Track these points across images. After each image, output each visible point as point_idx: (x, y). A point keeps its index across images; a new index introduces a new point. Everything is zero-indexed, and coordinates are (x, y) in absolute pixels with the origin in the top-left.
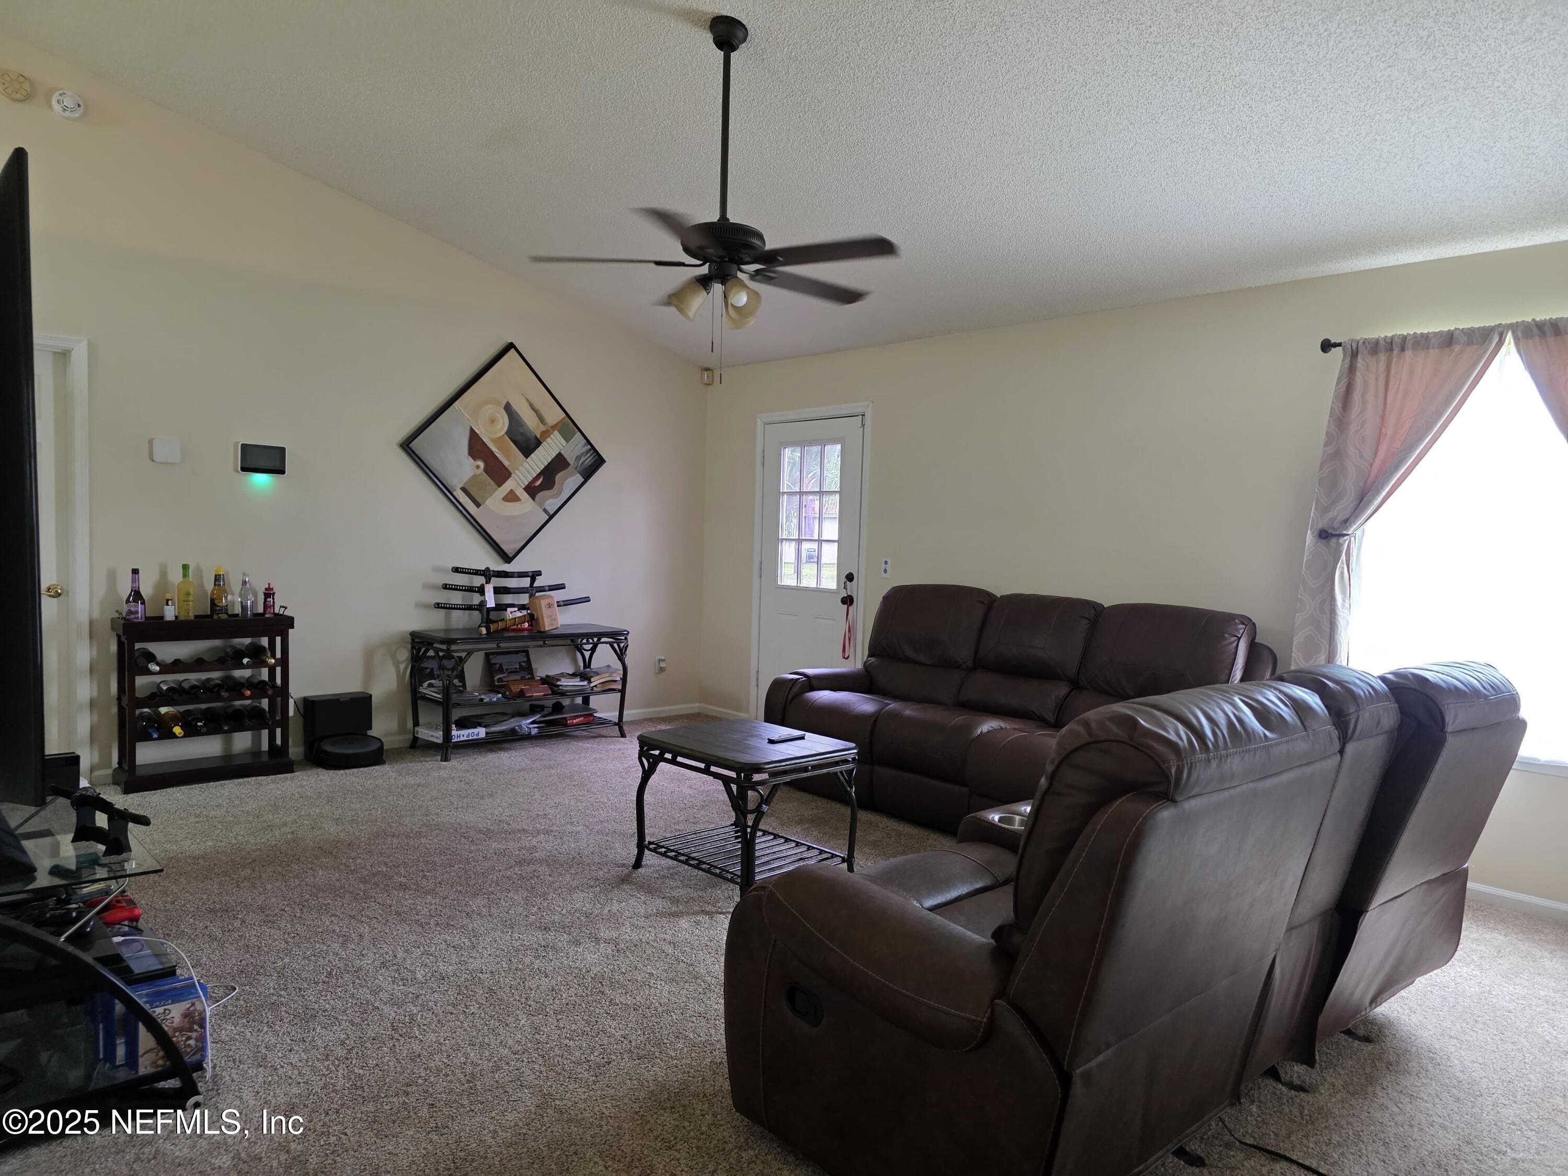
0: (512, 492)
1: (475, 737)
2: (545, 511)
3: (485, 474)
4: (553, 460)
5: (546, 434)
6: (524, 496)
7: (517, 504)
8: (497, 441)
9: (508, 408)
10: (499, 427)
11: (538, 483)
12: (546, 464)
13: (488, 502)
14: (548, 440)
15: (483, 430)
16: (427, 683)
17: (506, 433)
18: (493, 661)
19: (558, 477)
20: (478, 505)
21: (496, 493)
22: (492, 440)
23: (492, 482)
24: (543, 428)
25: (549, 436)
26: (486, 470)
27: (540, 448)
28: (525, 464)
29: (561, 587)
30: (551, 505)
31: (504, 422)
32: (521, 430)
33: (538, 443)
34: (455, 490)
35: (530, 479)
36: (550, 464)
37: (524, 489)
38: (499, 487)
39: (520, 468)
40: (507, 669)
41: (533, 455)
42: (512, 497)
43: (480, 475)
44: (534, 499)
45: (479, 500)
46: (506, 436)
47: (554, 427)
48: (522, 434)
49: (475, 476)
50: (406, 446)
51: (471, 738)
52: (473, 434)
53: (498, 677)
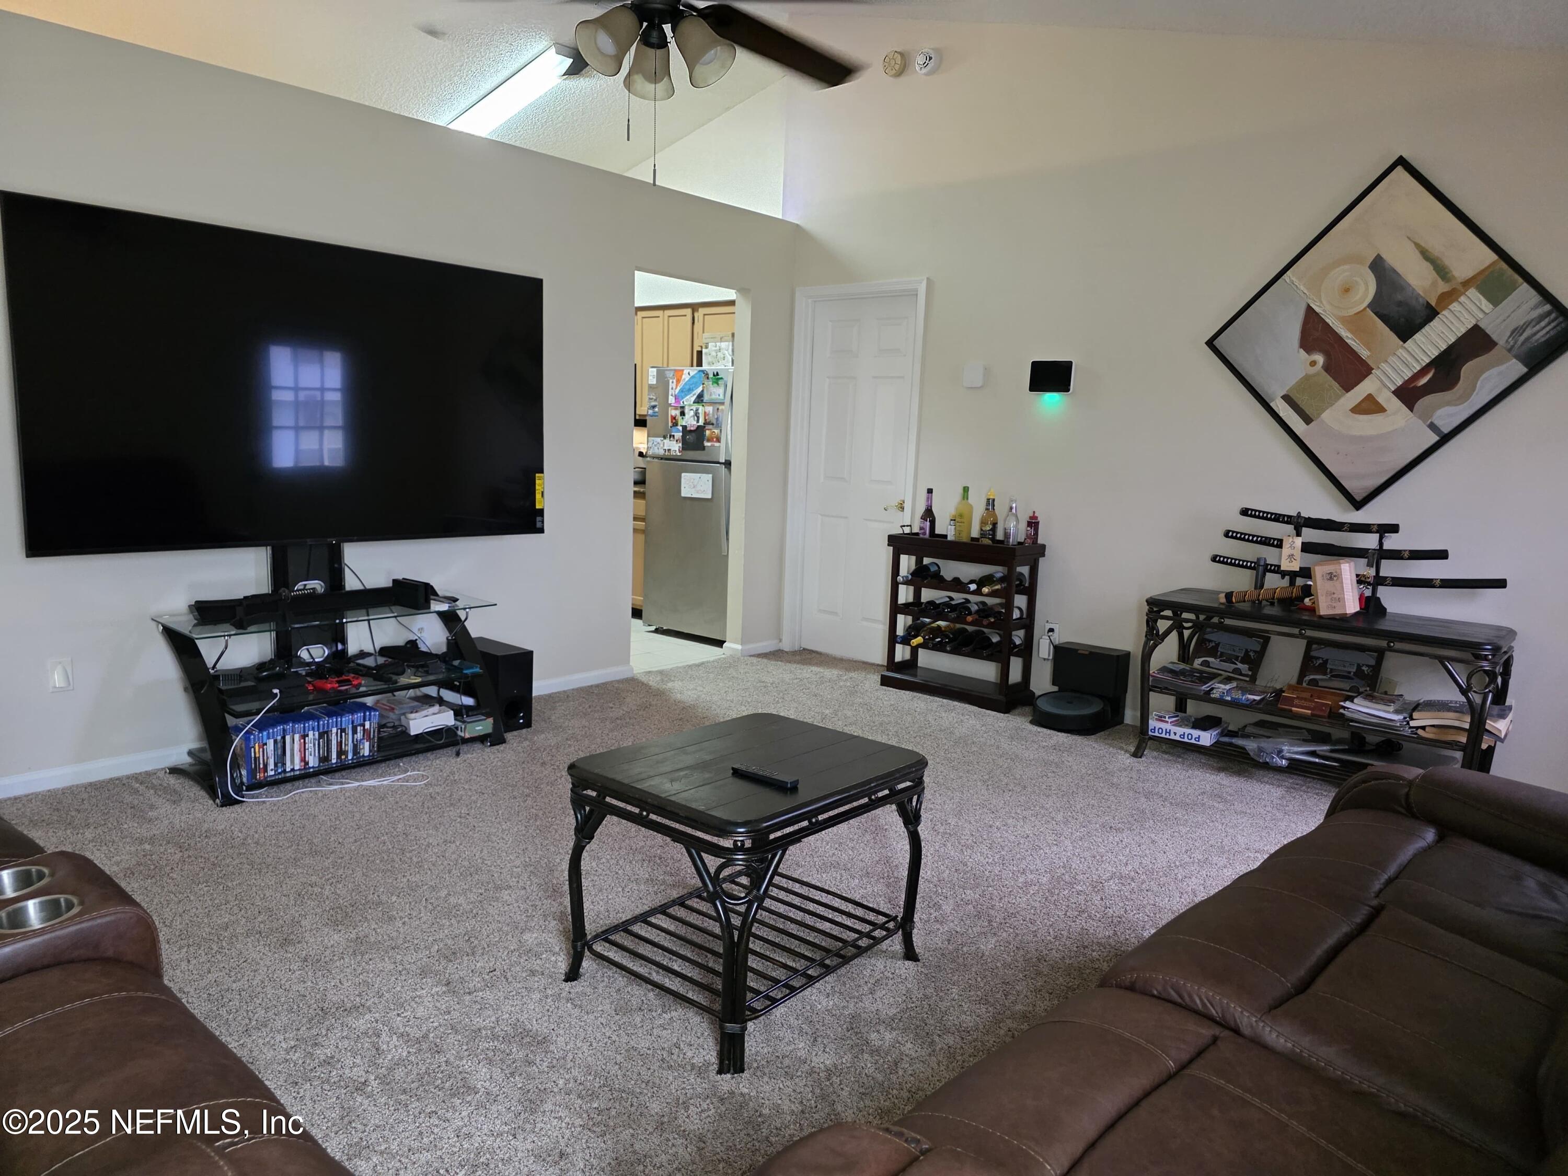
0: (1370, 398)
1: (1193, 741)
2: (1433, 427)
3: (1325, 373)
4: (1460, 340)
5: (1448, 297)
6: (1394, 404)
7: (1377, 418)
8: (1354, 322)
9: (1378, 266)
10: (1358, 297)
11: (1424, 381)
12: (1444, 347)
13: (1326, 416)
14: (1455, 306)
15: (1328, 307)
16: (1201, 660)
17: (1369, 306)
18: (1313, 654)
19: (1466, 370)
20: (1307, 420)
21: (1343, 401)
22: (1346, 321)
23: (1335, 385)
24: (1443, 287)
25: (1456, 300)
26: (1327, 368)
27: (1435, 323)
28: (1400, 352)
29: (1442, 555)
30: (1448, 417)
31: (1367, 289)
32: (1399, 297)
33: (1431, 313)
34: (1273, 400)
35: (1408, 374)
36: (1451, 348)
37: (1394, 392)
38: (1347, 392)
39: (1392, 359)
40: (1332, 670)
41: (1418, 336)
42: (1370, 406)
43: (1317, 374)
44: (1411, 409)
45: (1308, 411)
46: (1370, 312)
47: (1467, 284)
48: (1400, 304)
49: (1307, 378)
50: (1210, 343)
51: (1186, 740)
52: (1312, 318)
53: (1312, 677)
